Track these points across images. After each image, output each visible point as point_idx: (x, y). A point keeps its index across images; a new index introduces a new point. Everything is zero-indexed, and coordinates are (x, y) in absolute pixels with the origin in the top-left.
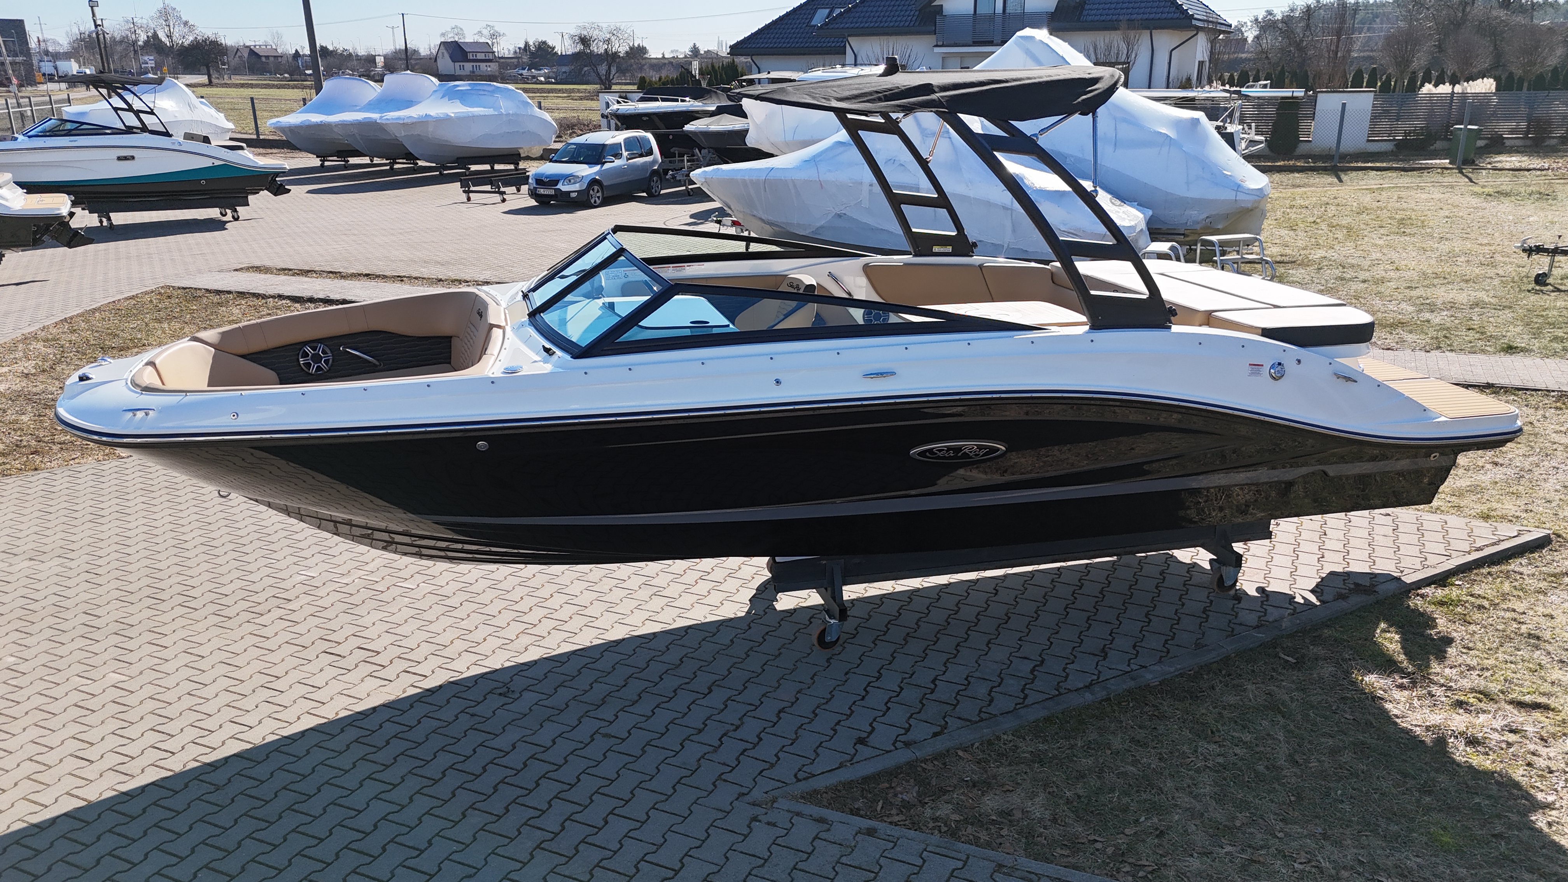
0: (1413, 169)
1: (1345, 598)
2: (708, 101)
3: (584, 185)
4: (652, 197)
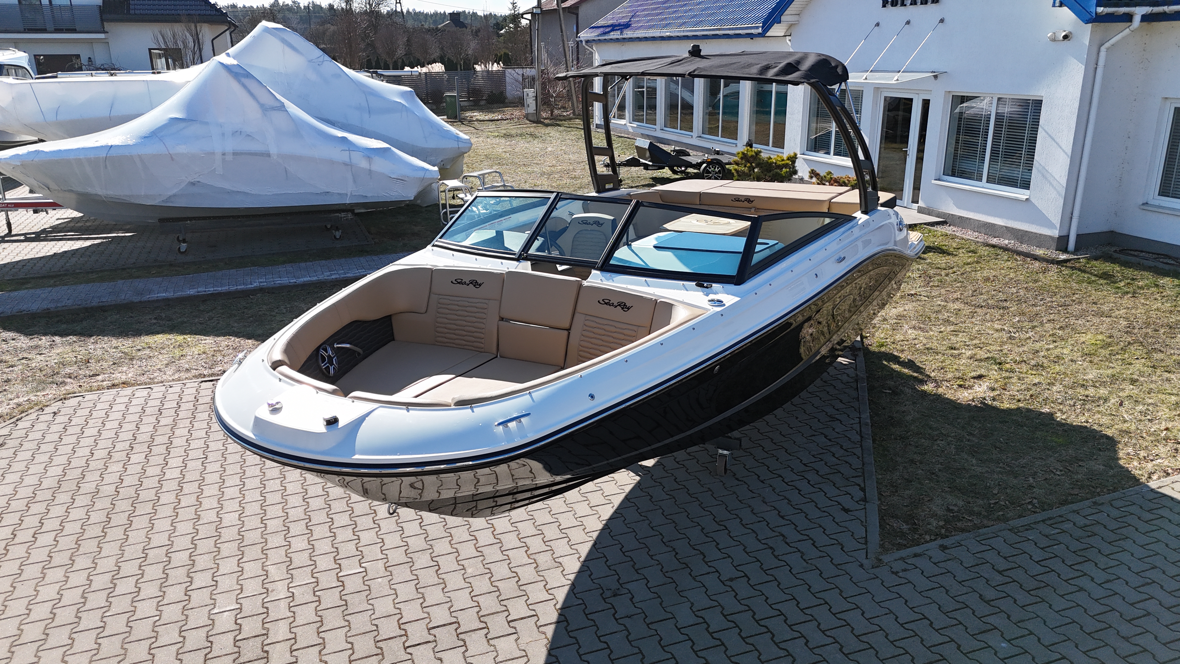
1: (857, 355)
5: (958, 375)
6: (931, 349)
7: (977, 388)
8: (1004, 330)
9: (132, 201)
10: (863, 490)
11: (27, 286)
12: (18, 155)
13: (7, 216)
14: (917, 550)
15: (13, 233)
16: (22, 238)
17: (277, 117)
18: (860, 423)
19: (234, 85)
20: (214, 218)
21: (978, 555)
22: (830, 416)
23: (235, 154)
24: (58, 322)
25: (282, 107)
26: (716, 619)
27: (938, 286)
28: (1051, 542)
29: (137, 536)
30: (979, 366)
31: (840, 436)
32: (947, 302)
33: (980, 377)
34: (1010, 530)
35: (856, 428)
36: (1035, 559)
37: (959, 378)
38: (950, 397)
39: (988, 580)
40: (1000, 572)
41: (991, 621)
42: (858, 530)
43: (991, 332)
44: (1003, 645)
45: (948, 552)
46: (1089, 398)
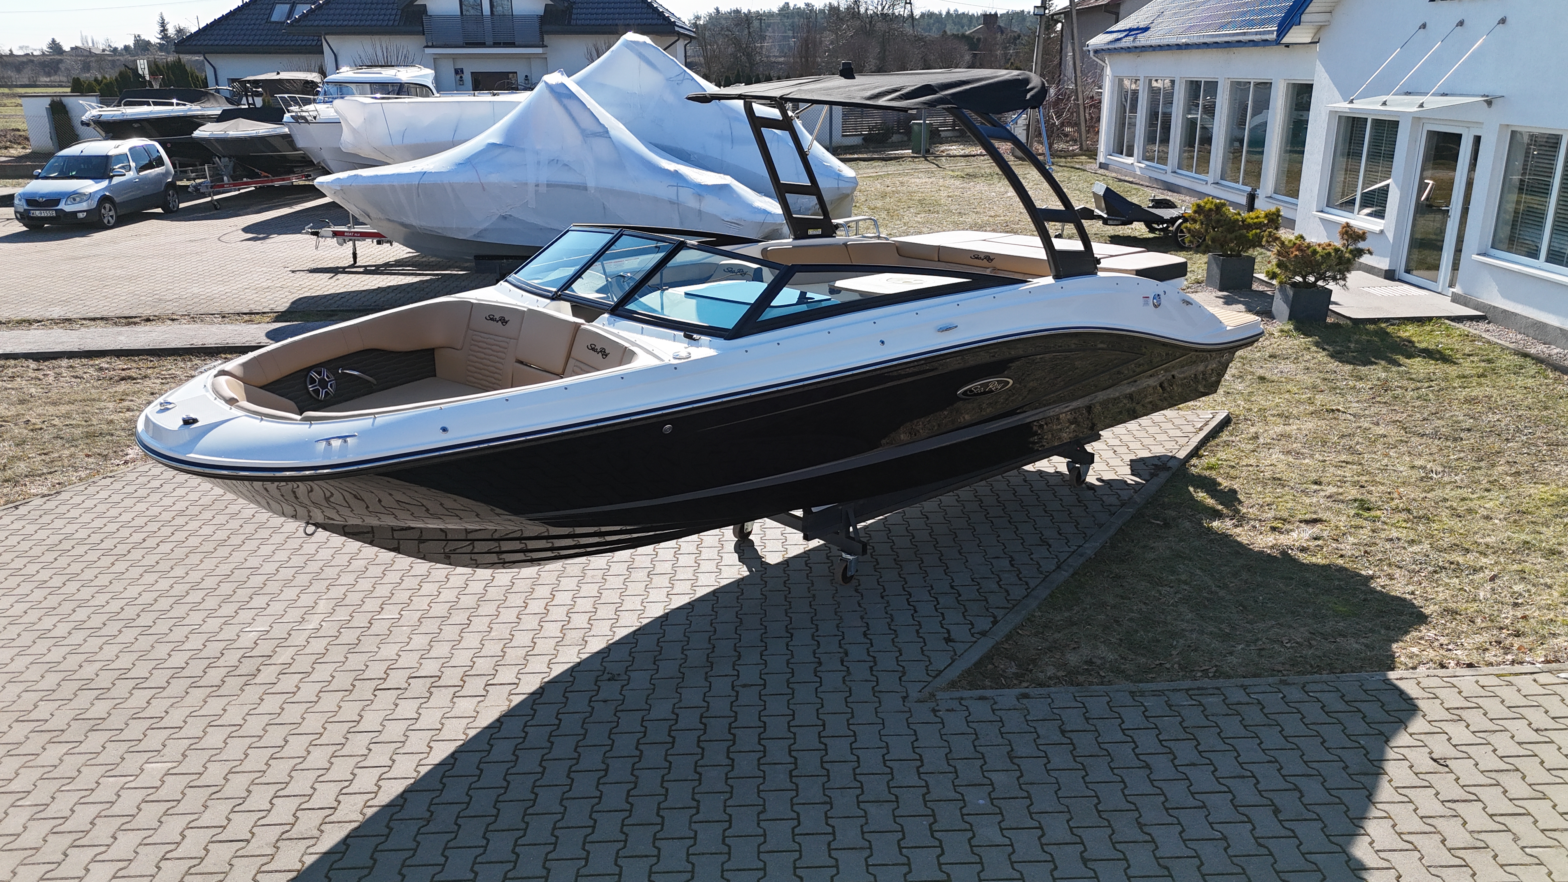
0: (891, 159)
1: (1157, 475)
2: (207, 105)
3: (93, 204)
4: (171, 214)
5: (1285, 515)
6: (1280, 479)
7: (1294, 535)
8: (1425, 467)
9: (445, 234)
10: (995, 623)
11: (333, 318)
13: (354, 245)
14: (988, 693)
15: (357, 264)
16: (362, 270)
17: (599, 144)
18: (1074, 552)
21: (1055, 711)
22: (1043, 540)
23: (548, 185)
25: (604, 133)
26: (689, 719)
27: (1385, 403)
28: (1169, 713)
29: (238, 556)
30: (1329, 509)
31: (1031, 562)
32: (1378, 424)
33: (1315, 521)
34: (1131, 692)
35: (1063, 557)
36: (1123, 726)
37: (1280, 519)
38: (1244, 539)
39: (1038, 737)
40: (1063, 732)
41: (994, 776)
42: (940, 661)
43: (1401, 469)
44: (981, 801)
45: (1025, 701)
46: (1452, 566)
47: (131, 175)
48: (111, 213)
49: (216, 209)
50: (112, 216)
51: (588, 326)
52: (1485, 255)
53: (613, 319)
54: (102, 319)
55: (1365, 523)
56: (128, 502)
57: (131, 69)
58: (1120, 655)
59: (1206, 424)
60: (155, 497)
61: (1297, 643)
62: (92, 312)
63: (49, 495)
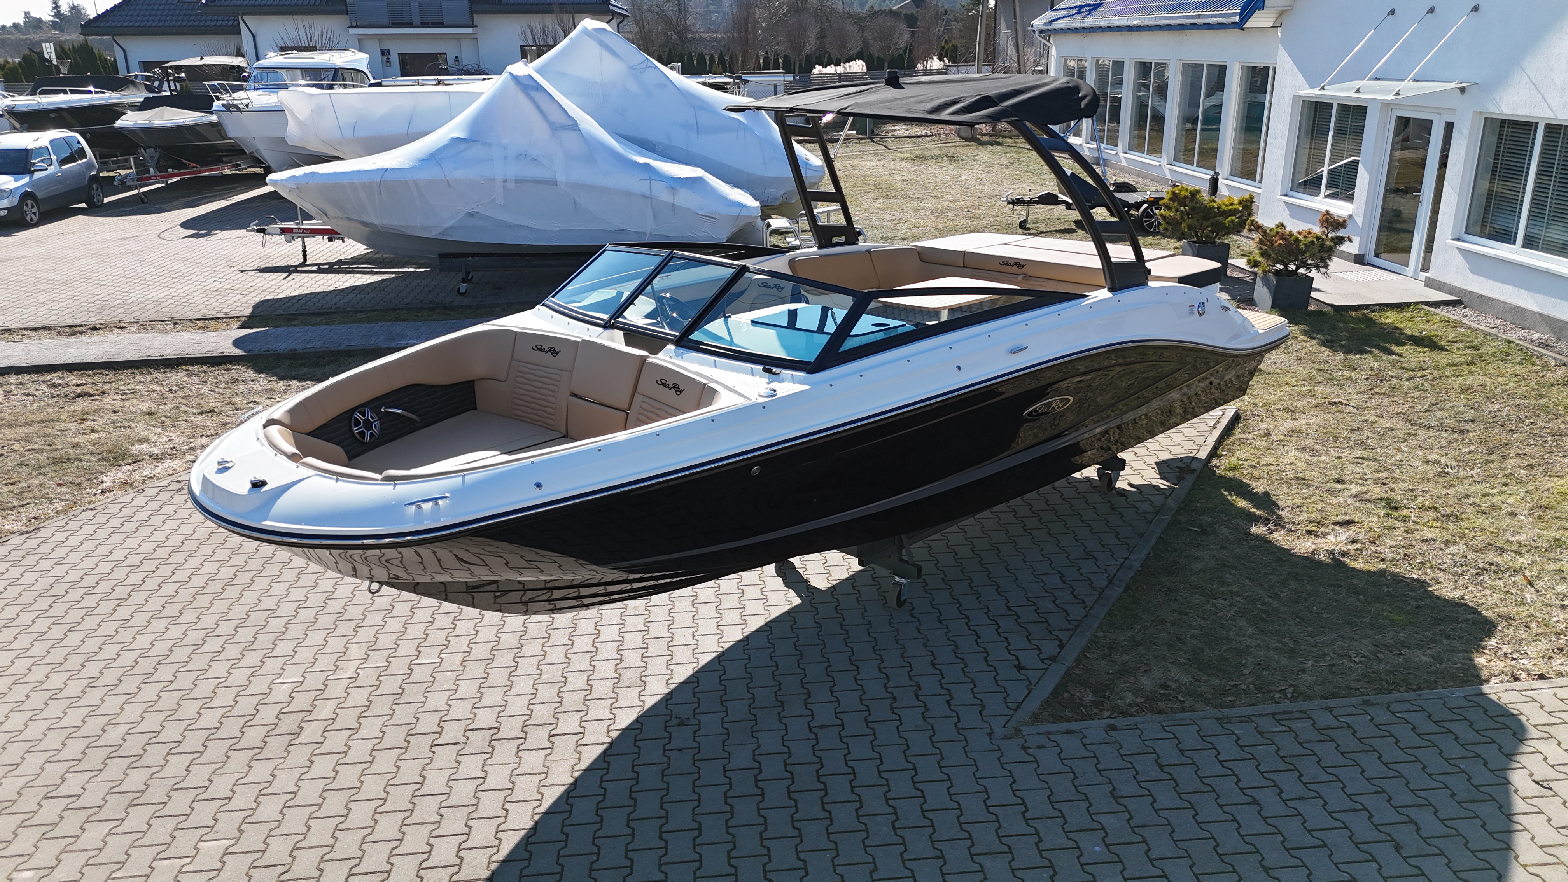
1: (1184, 479)
2: (127, 92)
3: (15, 201)
4: (96, 209)
5: (1318, 517)
6: (1303, 479)
7: (1332, 538)
8: (1440, 462)
9: (409, 232)
10: (1062, 646)
11: (293, 323)
12: (294, 176)
13: (304, 242)
14: (1074, 726)
15: (308, 262)
16: (315, 268)
17: (569, 138)
18: (1121, 565)
19: (521, 98)
20: (499, 255)
21: (1146, 743)
22: (1087, 553)
23: (517, 181)
24: (301, 365)
25: (574, 126)
26: (772, 768)
27: (1384, 394)
28: (1261, 741)
29: (250, 597)
30: (1358, 509)
31: (1082, 578)
32: (1382, 417)
33: (1348, 523)
34: (1217, 719)
35: (1112, 570)
36: (1221, 758)
37: (1313, 522)
38: (1284, 544)
39: (1137, 773)
40: (1161, 766)
41: (1102, 819)
42: (1018, 693)
43: (1417, 464)
44: (1097, 849)
45: (1114, 733)
46: (1493, 567)
47: (52, 169)
48: (34, 210)
49: (143, 203)
50: (34, 214)
51: (652, 359)
52: (1458, 239)
53: (681, 350)
54: (44, 328)
55: (1398, 524)
56: (117, 538)
57: (36, 53)
58: (1193, 677)
59: (1218, 422)
60: (145, 531)
61: (1365, 656)
62: (32, 321)
63: (27, 532)
